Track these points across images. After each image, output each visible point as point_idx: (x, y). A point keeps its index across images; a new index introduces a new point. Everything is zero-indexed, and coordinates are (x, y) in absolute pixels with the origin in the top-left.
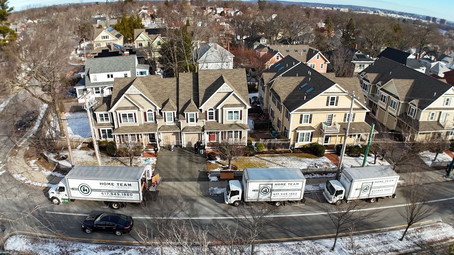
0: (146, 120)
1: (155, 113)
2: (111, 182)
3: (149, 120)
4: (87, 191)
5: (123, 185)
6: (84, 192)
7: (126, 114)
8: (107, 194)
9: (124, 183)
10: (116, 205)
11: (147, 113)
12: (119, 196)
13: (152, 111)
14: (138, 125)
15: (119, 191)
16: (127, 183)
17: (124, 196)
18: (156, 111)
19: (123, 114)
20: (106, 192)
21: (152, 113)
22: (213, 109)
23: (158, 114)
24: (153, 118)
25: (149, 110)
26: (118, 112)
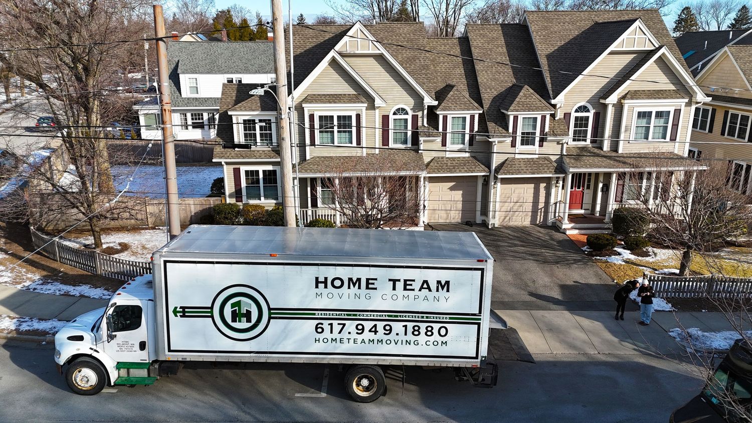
0: (386, 143)
1: (415, 118)
2: (363, 273)
3: (395, 141)
4: (249, 320)
5: (416, 285)
6: (236, 325)
7: (332, 117)
8: (336, 328)
9: (418, 276)
10: (365, 382)
11: (392, 118)
12: (392, 336)
14: (365, 155)
15: (394, 316)
16: (433, 277)
17: (410, 337)
18: (420, 114)
19: (321, 117)
20: (335, 323)
21: (406, 120)
22: (589, 107)
23: (423, 122)
24: (406, 133)
25: (398, 110)
26: (308, 108)
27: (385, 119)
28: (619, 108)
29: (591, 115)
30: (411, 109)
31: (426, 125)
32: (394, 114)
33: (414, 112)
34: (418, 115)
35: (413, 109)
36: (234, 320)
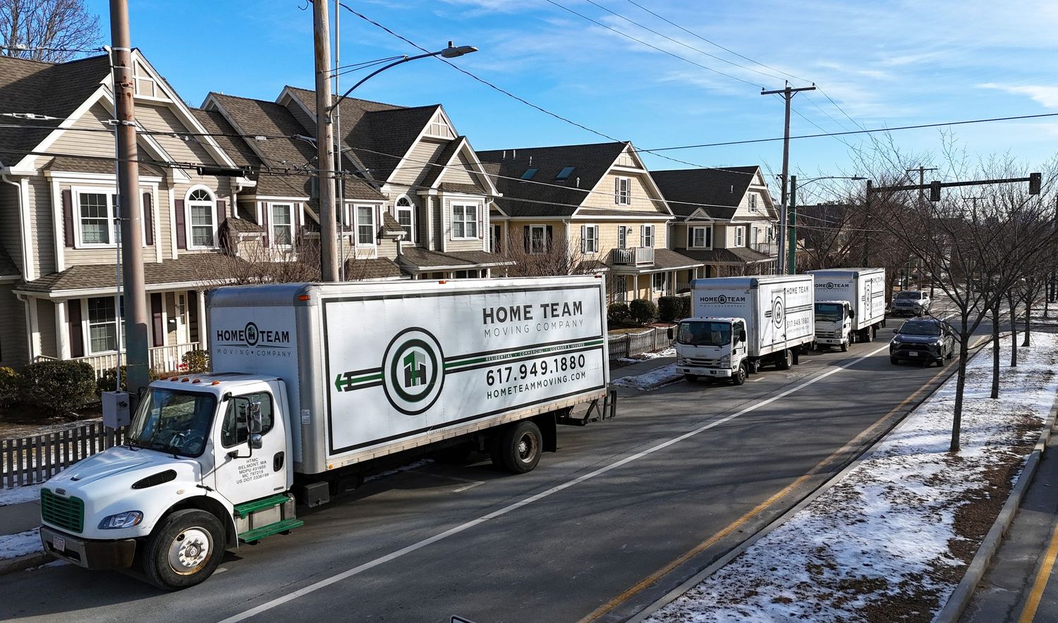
0: (182, 244)
1: (221, 205)
2: (521, 300)
3: (195, 243)
4: (423, 381)
5: (560, 309)
6: (411, 390)
7: (103, 197)
8: (504, 375)
9: (561, 298)
10: (523, 446)
11: (189, 204)
12: (548, 375)
13: (208, 198)
14: (160, 261)
15: (547, 349)
16: (570, 298)
17: (560, 372)
18: (227, 199)
19: (84, 197)
20: (503, 367)
21: (209, 209)
22: (409, 200)
23: (233, 212)
24: (210, 229)
25: (196, 193)
26: (59, 180)
27: (180, 204)
28: (437, 202)
29: (411, 208)
30: (215, 193)
31: (238, 217)
32: (192, 198)
33: (220, 196)
34: (225, 202)
35: (218, 193)
36: (408, 385)
